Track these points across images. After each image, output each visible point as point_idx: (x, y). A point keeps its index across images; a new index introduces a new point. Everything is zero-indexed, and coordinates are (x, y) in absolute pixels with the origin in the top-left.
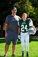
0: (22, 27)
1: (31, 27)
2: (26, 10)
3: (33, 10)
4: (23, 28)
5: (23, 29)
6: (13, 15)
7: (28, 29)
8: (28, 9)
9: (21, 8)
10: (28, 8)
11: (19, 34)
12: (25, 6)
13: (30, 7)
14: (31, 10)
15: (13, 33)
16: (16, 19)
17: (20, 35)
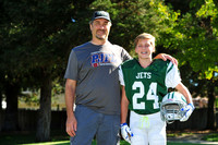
0: (138, 90)
1: (174, 90)
2: (144, 25)
3: (174, 25)
4: (141, 95)
5: (139, 101)
6: (95, 42)
7: (160, 100)
8: (153, 20)
9: (123, 18)
10: (150, 16)
11: (124, 121)
12: (138, 8)
13: (160, 9)
14: (167, 22)
15: (101, 115)
16: (110, 58)
17: (128, 123)
